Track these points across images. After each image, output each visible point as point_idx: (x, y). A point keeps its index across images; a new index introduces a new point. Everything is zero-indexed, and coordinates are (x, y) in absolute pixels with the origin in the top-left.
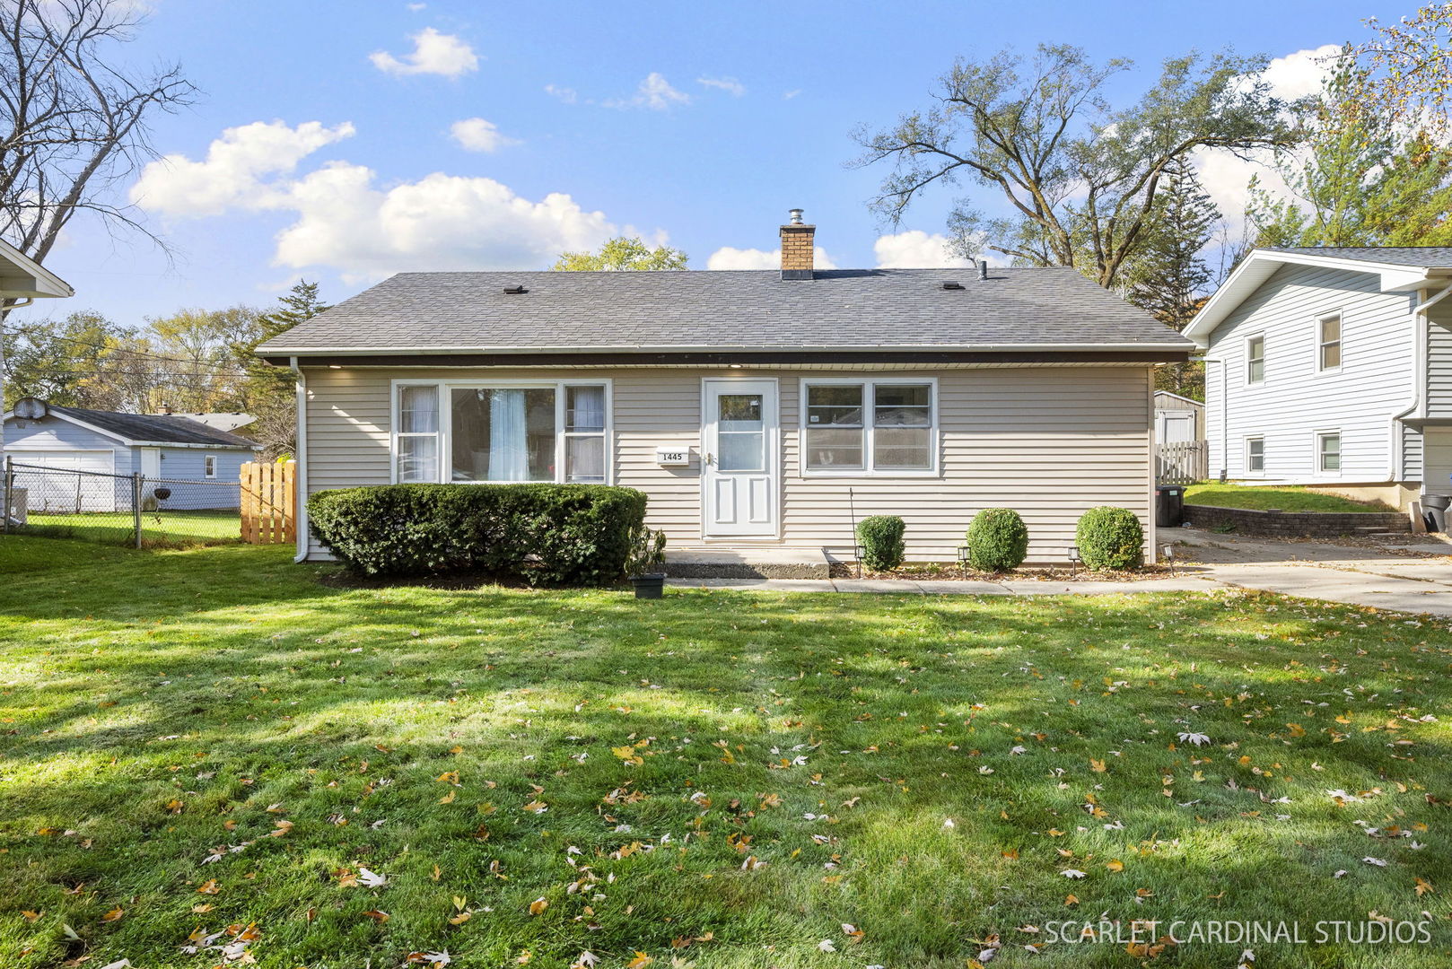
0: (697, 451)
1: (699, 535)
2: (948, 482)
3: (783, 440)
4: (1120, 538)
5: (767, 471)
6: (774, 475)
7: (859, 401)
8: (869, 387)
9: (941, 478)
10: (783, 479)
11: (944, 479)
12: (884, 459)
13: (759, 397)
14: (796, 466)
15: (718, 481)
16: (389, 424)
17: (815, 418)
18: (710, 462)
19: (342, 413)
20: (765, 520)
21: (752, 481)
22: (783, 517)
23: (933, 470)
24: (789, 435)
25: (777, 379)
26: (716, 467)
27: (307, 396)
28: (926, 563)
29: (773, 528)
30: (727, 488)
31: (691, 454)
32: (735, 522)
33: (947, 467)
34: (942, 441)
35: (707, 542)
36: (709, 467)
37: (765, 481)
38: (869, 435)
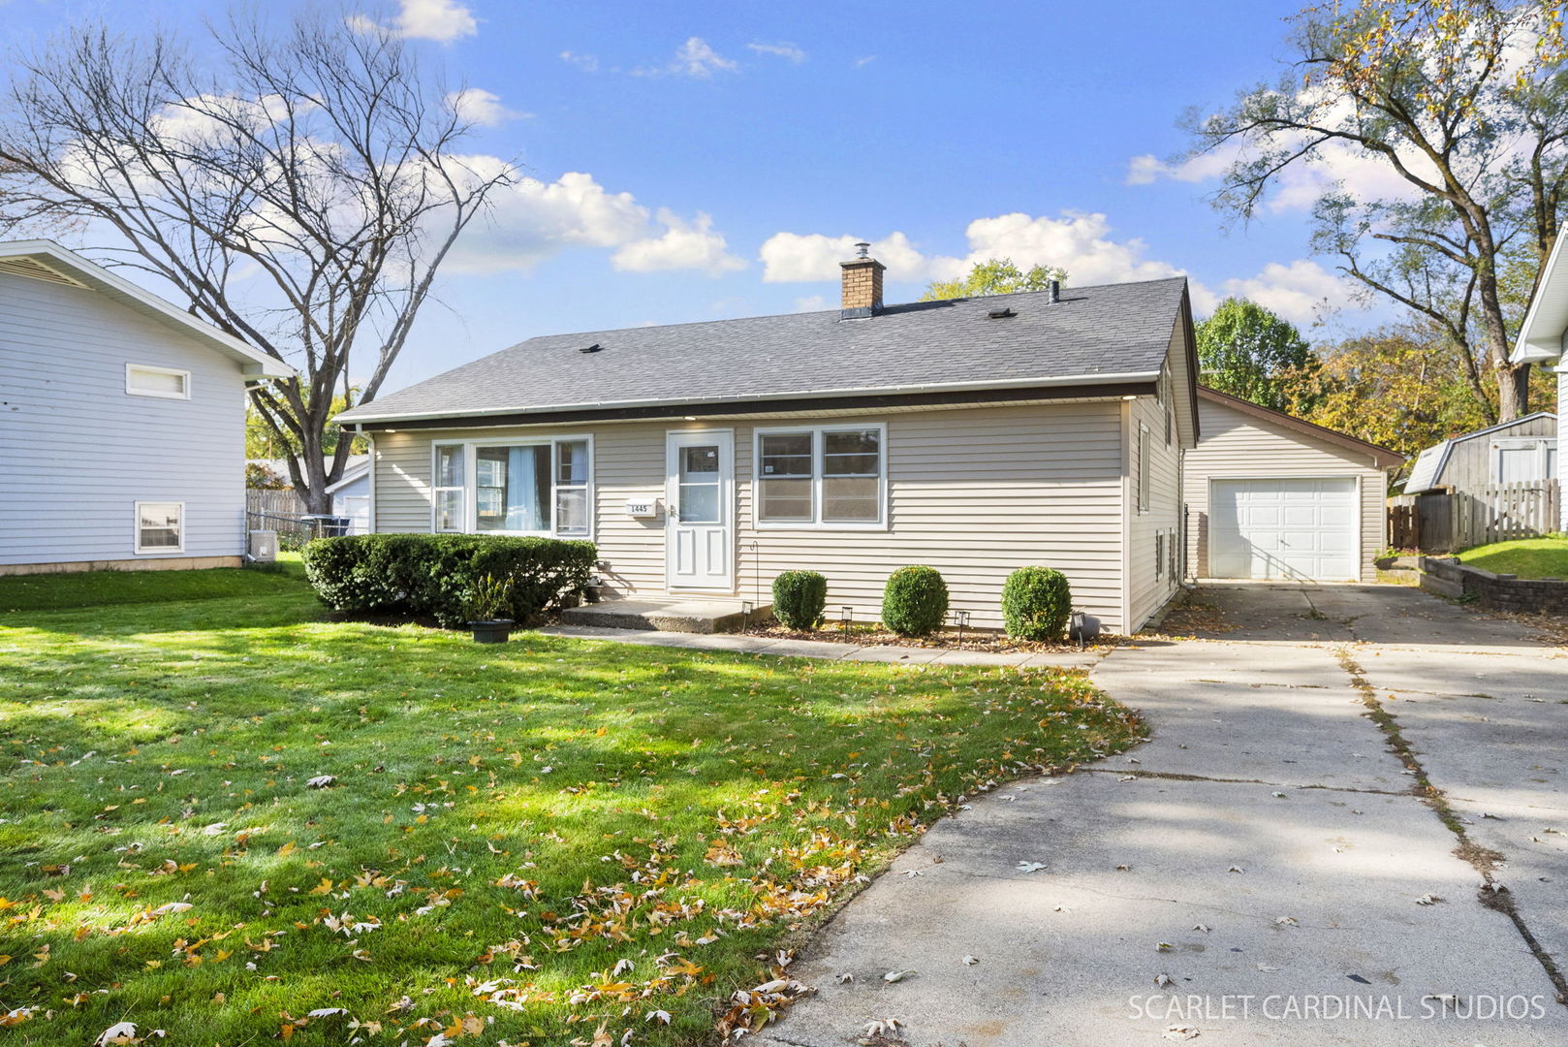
0: (663, 503)
1: (663, 586)
2: (897, 536)
3: (737, 491)
4: (1032, 603)
5: (723, 524)
6: (729, 527)
7: (809, 450)
8: (817, 434)
9: (889, 531)
10: (737, 532)
11: (893, 532)
12: (833, 512)
13: (715, 449)
14: (749, 518)
15: (679, 532)
16: (430, 480)
17: (769, 469)
18: (672, 514)
19: (399, 471)
20: (721, 572)
21: (709, 533)
22: (737, 570)
23: (880, 522)
24: (743, 487)
25: (732, 429)
26: (677, 518)
27: (376, 456)
28: (872, 624)
29: (727, 581)
30: (687, 539)
31: (658, 506)
32: (694, 573)
33: (897, 519)
34: (890, 491)
35: (672, 593)
36: (672, 519)
37: (721, 534)
38: (818, 486)
